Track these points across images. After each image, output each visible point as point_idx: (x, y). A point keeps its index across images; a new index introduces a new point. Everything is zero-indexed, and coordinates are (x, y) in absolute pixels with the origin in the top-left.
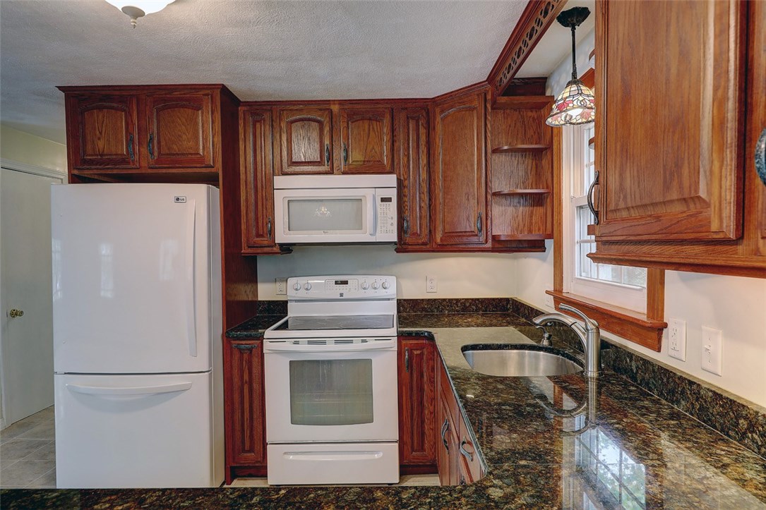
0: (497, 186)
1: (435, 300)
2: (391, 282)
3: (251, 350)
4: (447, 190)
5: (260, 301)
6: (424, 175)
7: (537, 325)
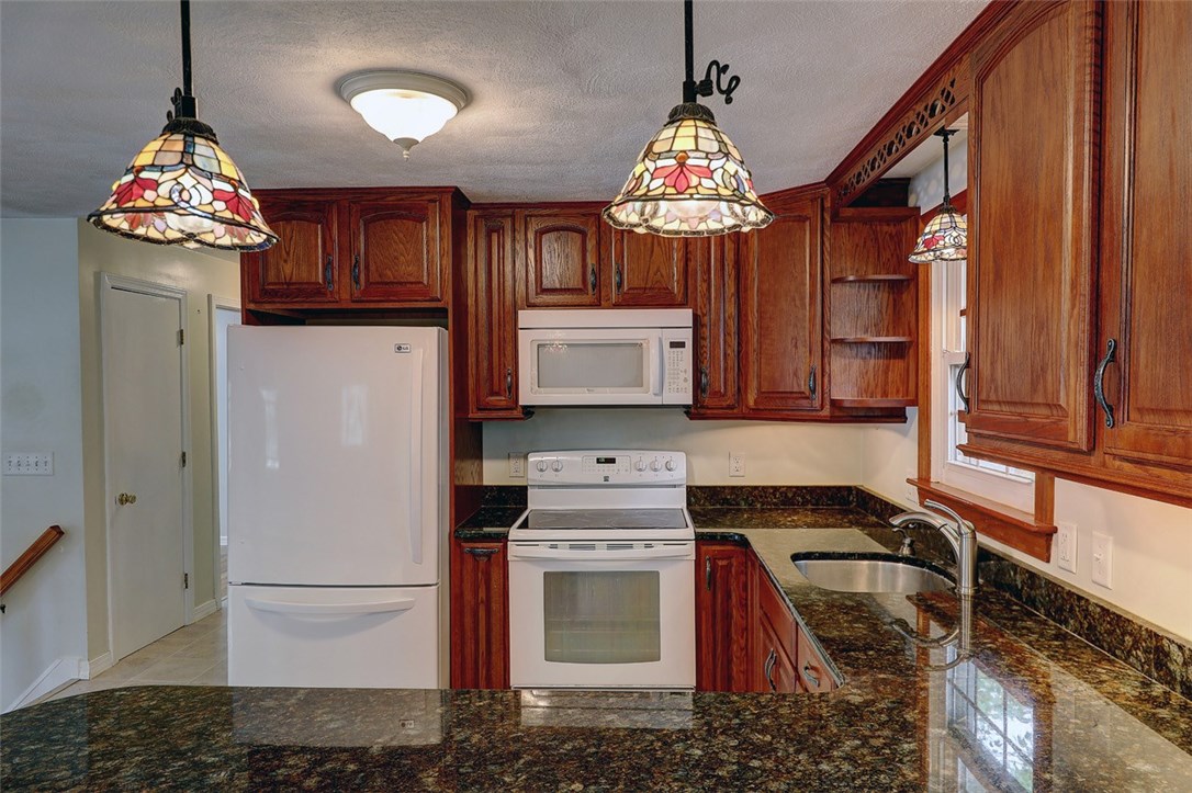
0: (838, 331)
1: (743, 487)
2: (679, 460)
3: (489, 555)
4: (763, 331)
5: (486, 487)
6: (731, 309)
7: (896, 527)
